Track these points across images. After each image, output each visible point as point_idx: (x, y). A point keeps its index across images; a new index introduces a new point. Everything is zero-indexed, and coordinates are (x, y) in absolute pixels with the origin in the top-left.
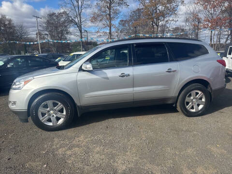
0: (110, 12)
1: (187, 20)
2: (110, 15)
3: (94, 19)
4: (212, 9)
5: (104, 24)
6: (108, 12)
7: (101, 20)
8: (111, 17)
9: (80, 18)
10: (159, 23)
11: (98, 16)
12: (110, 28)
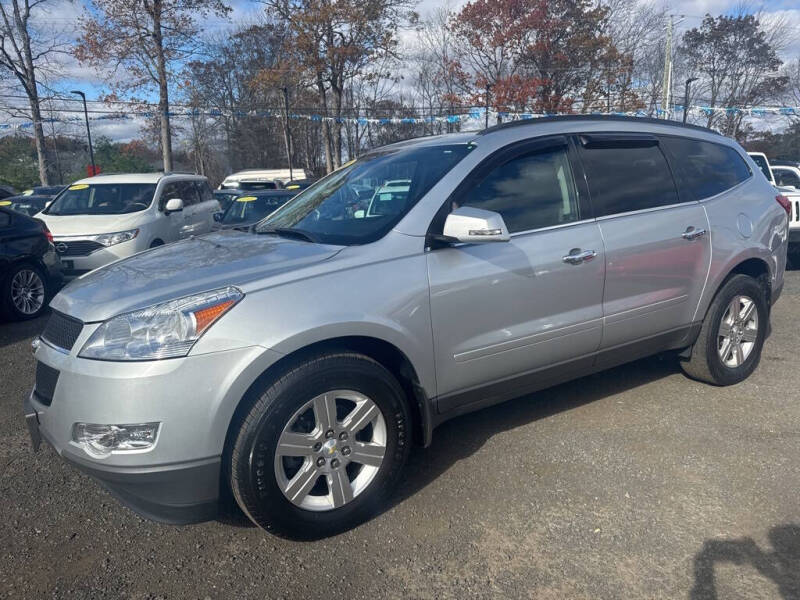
0: (158, 26)
1: (422, 80)
2: (157, 37)
3: (92, 47)
4: (498, 50)
5: (137, 71)
6: (151, 28)
7: (122, 56)
8: (164, 46)
9: (27, 41)
10: (342, 81)
11: (110, 38)
12: (164, 88)
